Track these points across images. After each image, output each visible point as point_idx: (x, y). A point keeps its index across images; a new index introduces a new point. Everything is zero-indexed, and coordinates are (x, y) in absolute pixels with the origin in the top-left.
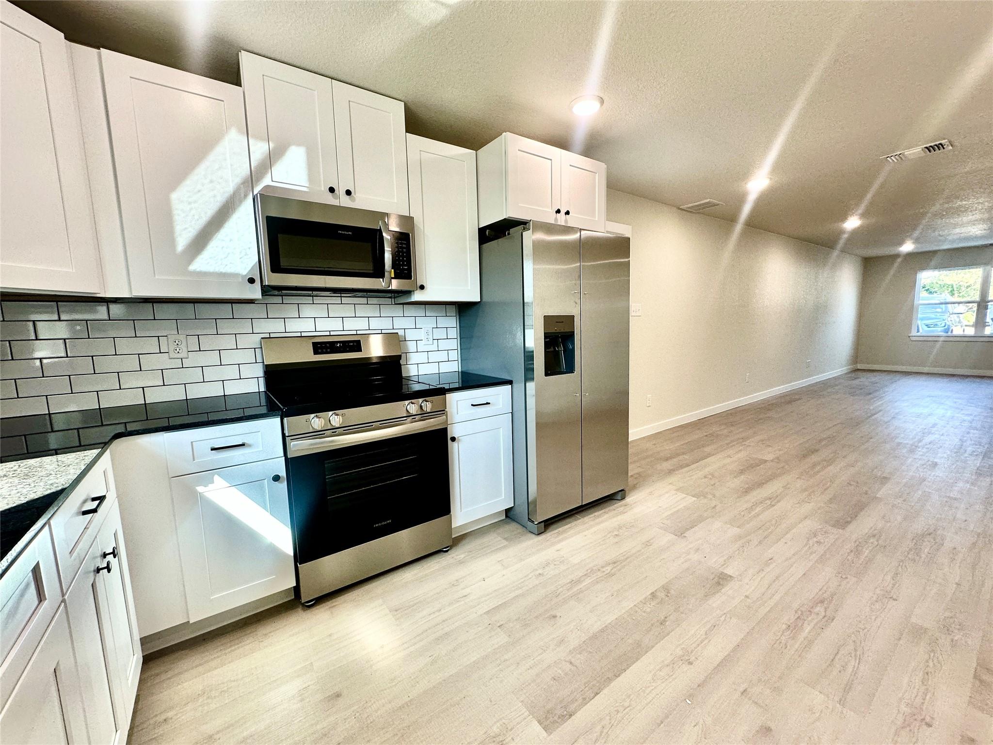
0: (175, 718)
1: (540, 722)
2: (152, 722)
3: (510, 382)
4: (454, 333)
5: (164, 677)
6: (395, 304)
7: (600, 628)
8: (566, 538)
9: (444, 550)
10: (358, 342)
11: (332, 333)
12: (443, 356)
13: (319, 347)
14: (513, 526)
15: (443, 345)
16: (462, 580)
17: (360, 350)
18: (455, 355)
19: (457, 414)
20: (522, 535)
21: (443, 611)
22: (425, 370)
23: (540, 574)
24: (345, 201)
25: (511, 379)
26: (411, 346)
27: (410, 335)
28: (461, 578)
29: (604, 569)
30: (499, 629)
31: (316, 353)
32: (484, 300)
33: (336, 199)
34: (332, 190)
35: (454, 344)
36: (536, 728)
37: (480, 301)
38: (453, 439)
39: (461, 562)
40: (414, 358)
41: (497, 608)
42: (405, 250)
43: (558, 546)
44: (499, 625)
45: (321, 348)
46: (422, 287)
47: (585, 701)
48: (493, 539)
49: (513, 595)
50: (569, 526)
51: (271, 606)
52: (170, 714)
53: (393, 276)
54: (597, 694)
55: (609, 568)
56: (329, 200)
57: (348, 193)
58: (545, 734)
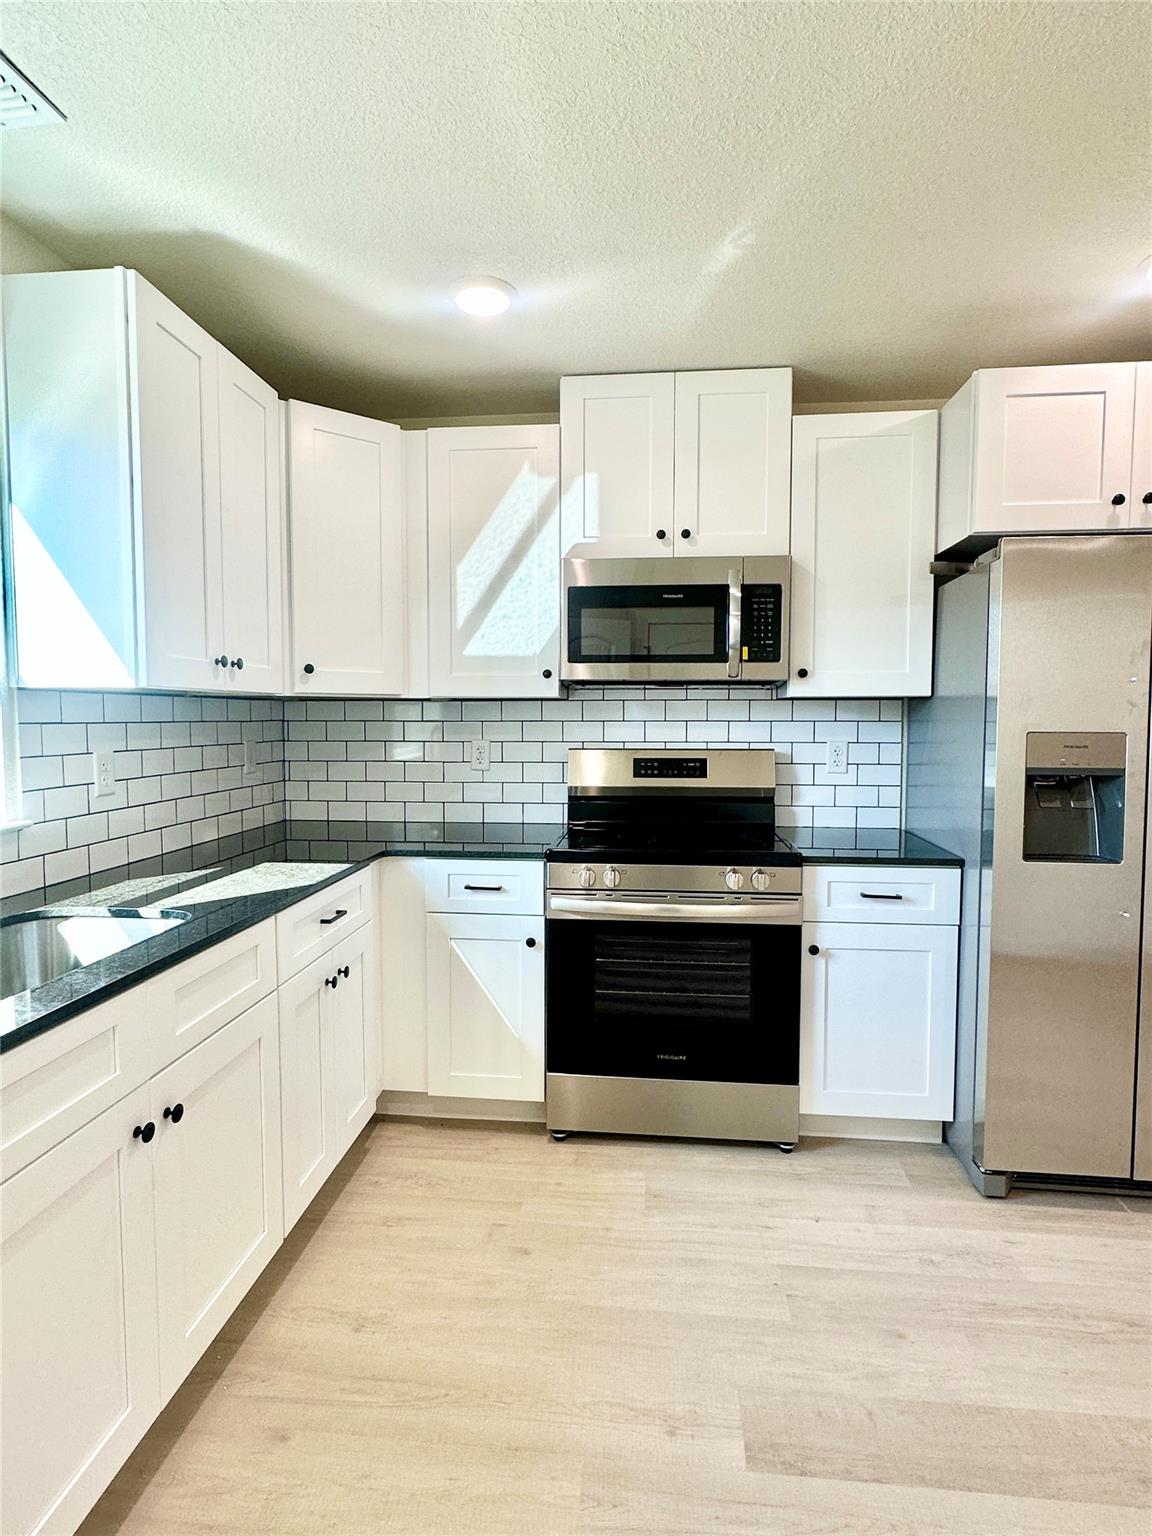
0: (383, 1186)
1: (748, 1448)
2: (367, 1178)
3: (960, 863)
4: (893, 754)
5: (395, 1143)
6: (778, 699)
7: (980, 1404)
8: (1048, 1231)
9: (782, 1146)
10: (703, 762)
11: (669, 746)
12: (868, 796)
13: (642, 767)
14: (947, 1164)
15: (868, 775)
16: (780, 1203)
17: (704, 775)
18: (892, 796)
19: (829, 905)
20: (953, 1185)
21: (716, 1230)
22: (827, 819)
23: (932, 1261)
24: (683, 549)
25: (963, 857)
26: (803, 774)
27: (802, 754)
28: (779, 1200)
29: (1089, 1322)
30: (785, 1299)
31: (637, 774)
32: (941, 692)
33: (668, 546)
34: (661, 535)
35: (894, 775)
36: (736, 1449)
37: (930, 694)
38: (814, 950)
39: (799, 1177)
40: (807, 796)
41: (806, 1270)
42: (770, 613)
43: (1020, 1236)
44: (789, 1293)
45: (646, 768)
46: (803, 673)
47: (847, 1475)
48: (890, 1168)
49: (850, 1265)
50: (1080, 1212)
51: (518, 1120)
52: (383, 1180)
53: (745, 657)
54: (879, 1481)
55: (1106, 1326)
56: (660, 550)
57: (686, 534)
58: (743, 1464)
